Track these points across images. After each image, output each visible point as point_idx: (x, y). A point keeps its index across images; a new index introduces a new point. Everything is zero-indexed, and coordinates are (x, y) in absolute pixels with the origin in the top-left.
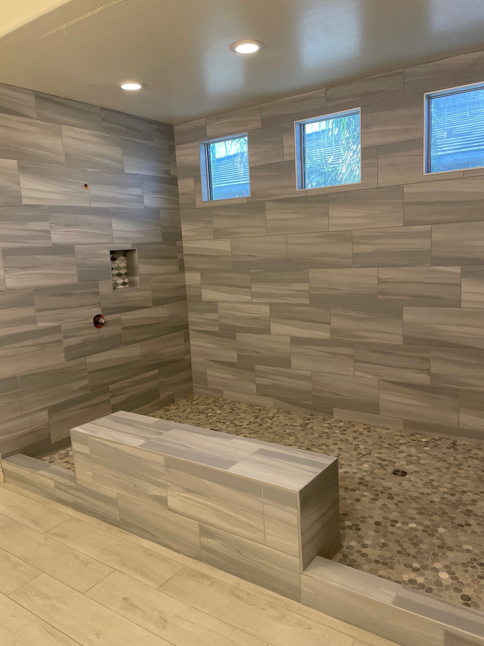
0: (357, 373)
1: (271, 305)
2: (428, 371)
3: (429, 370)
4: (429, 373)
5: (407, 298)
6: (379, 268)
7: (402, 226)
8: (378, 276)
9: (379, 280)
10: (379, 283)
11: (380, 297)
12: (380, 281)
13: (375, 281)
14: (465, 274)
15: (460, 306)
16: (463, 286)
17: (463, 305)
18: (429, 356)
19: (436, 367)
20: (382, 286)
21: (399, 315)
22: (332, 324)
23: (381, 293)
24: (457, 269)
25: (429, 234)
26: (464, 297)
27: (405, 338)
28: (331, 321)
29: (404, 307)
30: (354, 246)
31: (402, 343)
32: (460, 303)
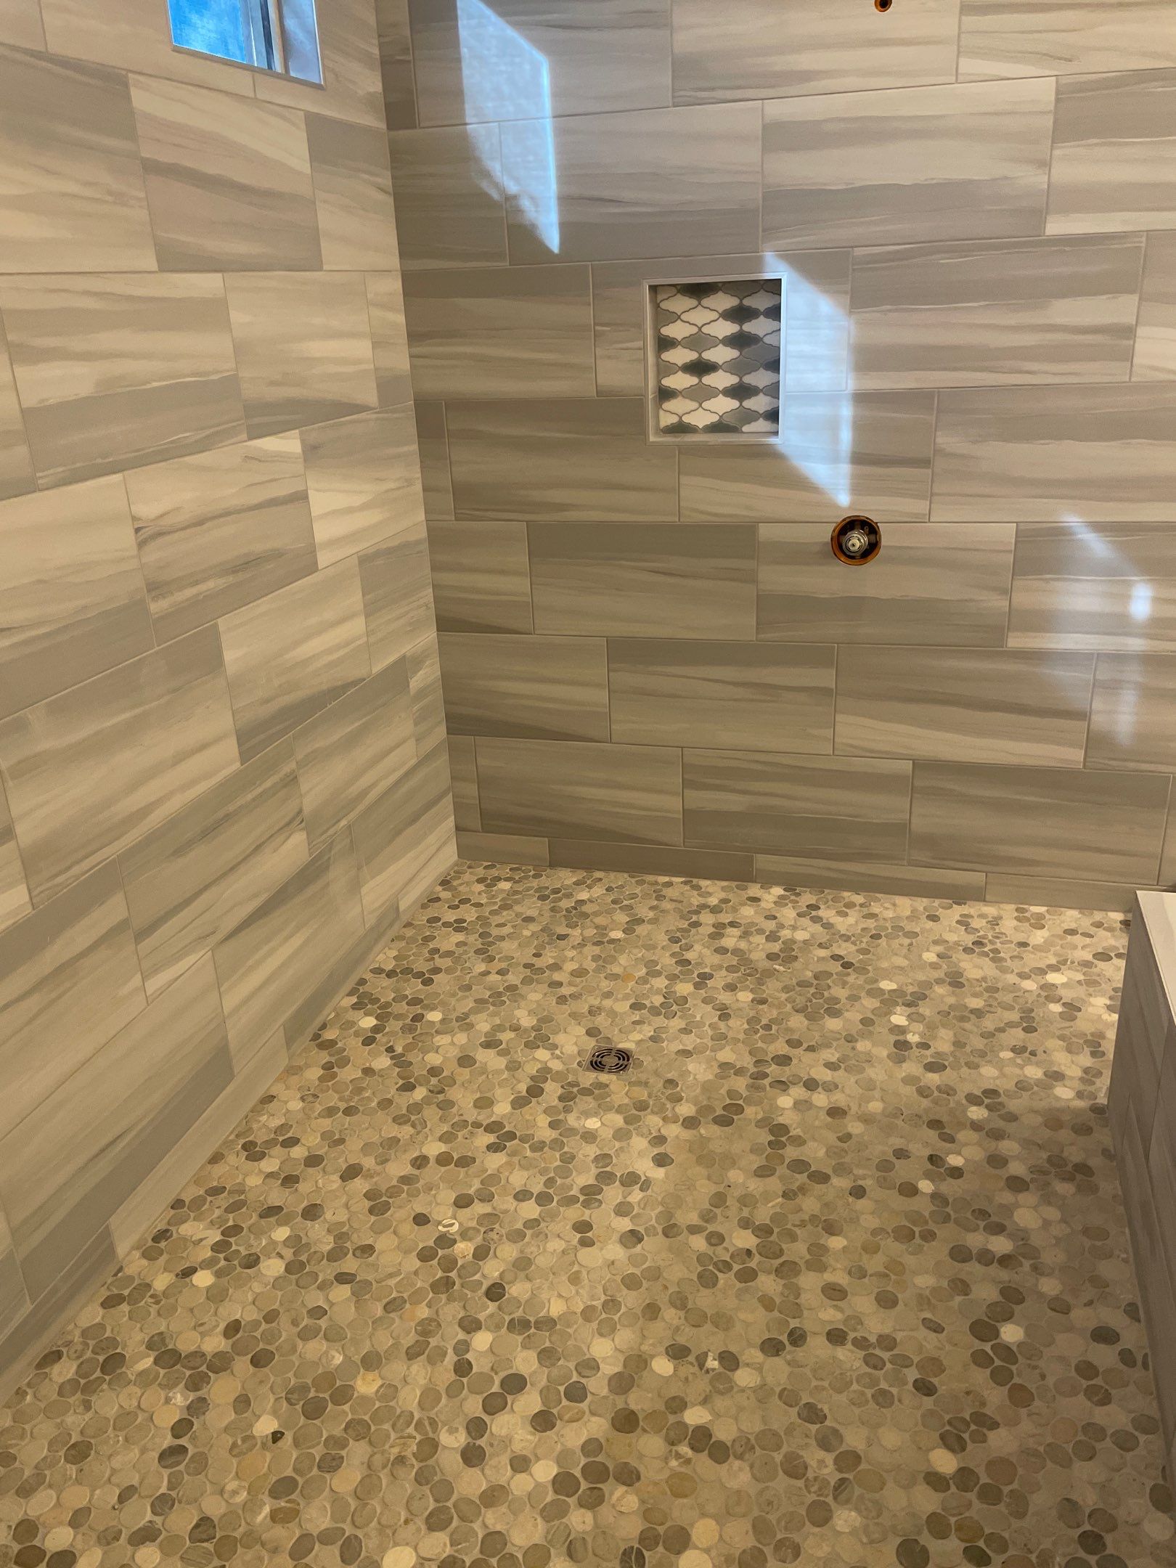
0: (154, 984)
2: (297, 820)
3: (300, 811)
4: (303, 820)
5: (220, 583)
6: (126, 473)
7: (156, 273)
8: (133, 512)
9: (137, 530)
10: (141, 544)
11: (156, 607)
12: (146, 534)
13: (127, 539)
14: (310, 454)
15: (312, 568)
16: (311, 495)
17: (323, 559)
18: (293, 765)
20: (154, 554)
21: (215, 661)
22: (20, 829)
23: (156, 588)
24: (289, 444)
26: (322, 532)
27: (241, 737)
28: (15, 811)
29: (219, 620)
30: (21, 371)
31: (238, 764)
32: (315, 557)
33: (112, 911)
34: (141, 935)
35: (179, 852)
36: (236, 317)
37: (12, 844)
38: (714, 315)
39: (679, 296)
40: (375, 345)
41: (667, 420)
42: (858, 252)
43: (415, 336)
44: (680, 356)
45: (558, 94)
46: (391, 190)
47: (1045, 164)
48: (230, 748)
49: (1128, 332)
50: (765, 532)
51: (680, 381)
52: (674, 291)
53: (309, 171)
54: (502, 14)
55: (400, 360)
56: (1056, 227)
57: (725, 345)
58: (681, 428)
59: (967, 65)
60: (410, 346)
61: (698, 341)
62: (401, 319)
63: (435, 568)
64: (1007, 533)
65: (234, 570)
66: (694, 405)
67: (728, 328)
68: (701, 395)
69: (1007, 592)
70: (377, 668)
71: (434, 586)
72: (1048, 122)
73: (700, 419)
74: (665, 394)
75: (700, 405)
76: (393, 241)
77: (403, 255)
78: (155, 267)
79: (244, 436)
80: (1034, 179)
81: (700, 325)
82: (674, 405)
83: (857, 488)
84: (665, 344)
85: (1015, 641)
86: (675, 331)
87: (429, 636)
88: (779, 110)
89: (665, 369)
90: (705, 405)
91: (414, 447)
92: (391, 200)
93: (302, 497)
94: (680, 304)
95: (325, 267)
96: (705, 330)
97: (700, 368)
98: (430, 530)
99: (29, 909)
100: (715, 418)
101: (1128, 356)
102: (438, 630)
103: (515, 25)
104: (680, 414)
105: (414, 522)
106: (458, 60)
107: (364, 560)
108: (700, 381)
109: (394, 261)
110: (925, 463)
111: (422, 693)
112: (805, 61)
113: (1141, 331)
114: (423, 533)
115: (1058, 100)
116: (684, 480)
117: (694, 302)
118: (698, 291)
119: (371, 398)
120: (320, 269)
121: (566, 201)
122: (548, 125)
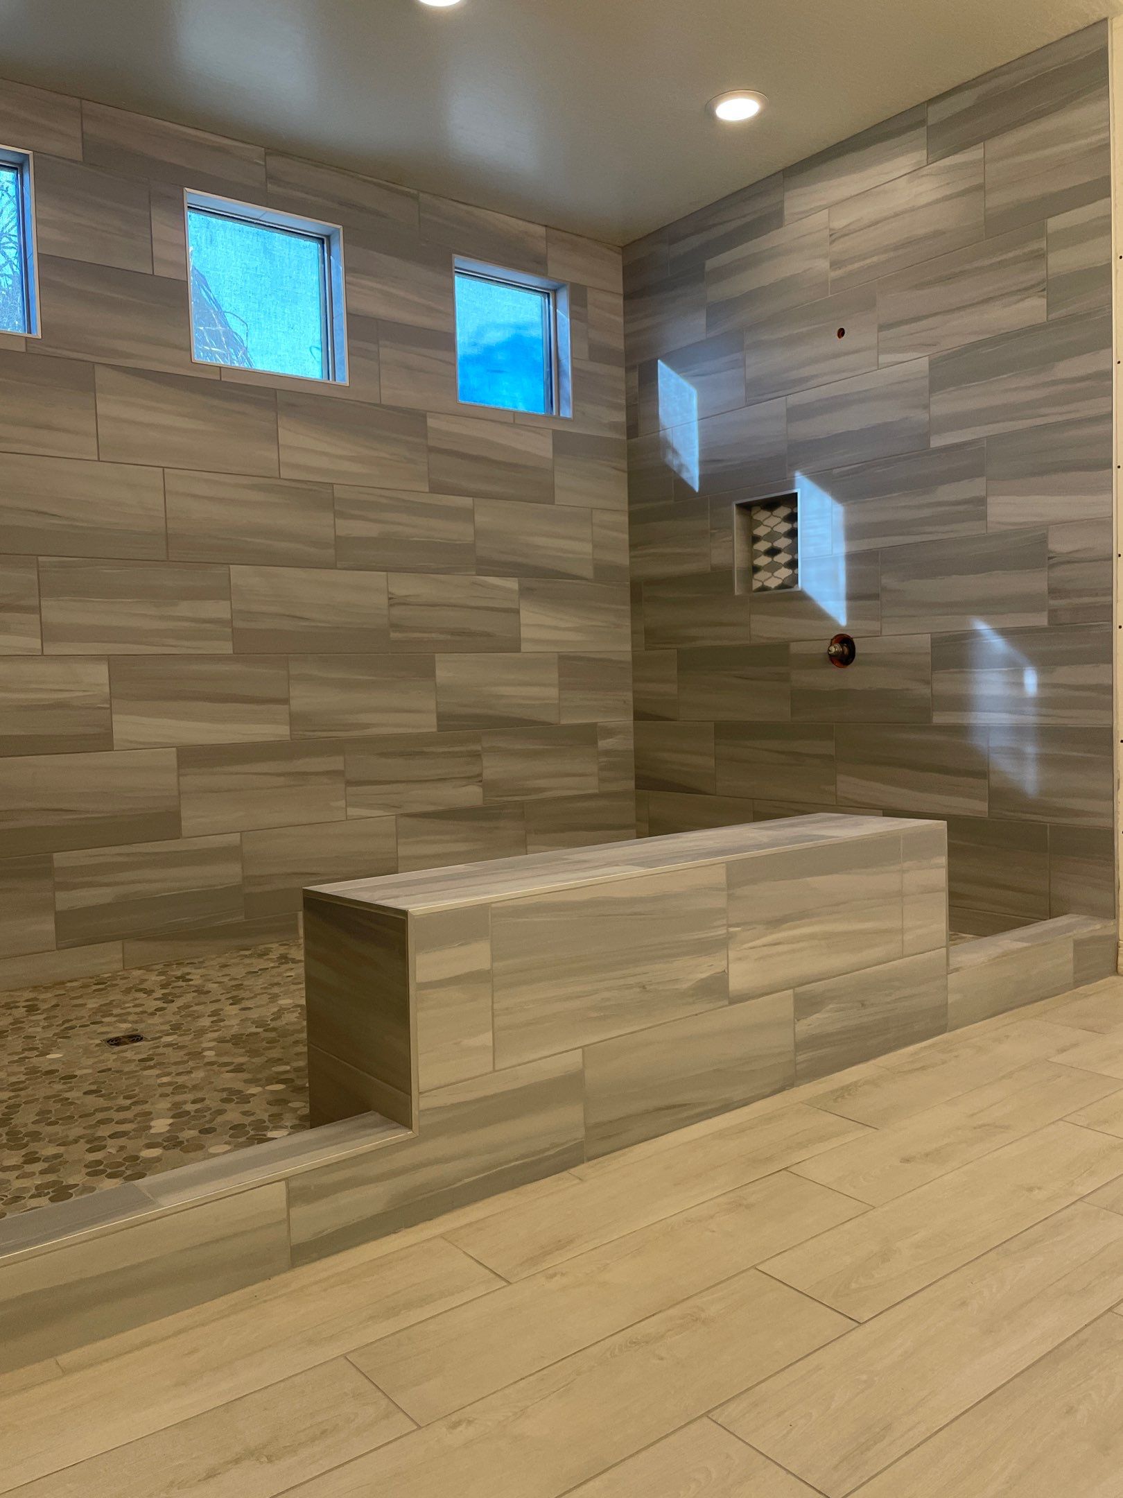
1: (111, 660)
2: (477, 779)
3: (480, 775)
4: (481, 781)
5: (442, 637)
6: (389, 573)
7: (427, 493)
8: (390, 590)
9: (390, 599)
10: (391, 605)
11: (394, 635)
12: (393, 601)
13: (383, 600)
14: (525, 592)
15: (518, 650)
16: (522, 612)
17: (525, 647)
18: (479, 748)
19: (493, 768)
20: (397, 612)
21: (430, 673)
22: (292, 702)
23: (395, 626)
24: (512, 584)
25: (468, 515)
26: (525, 633)
27: (440, 717)
28: (292, 694)
29: (436, 655)
30: (339, 521)
31: (435, 730)
32: (520, 645)
33: (336, 763)
34: (349, 783)
35: (383, 755)
36: (478, 518)
37: (286, 706)
38: (779, 520)
39: (762, 511)
40: (595, 546)
41: (756, 585)
42: (836, 471)
43: (633, 546)
44: (763, 546)
45: (701, 408)
46: (626, 470)
47: (926, 407)
48: (433, 719)
49: (982, 501)
50: (795, 648)
51: (763, 561)
52: (759, 508)
53: (550, 455)
54: (679, 373)
55: (622, 558)
56: (937, 442)
57: (785, 537)
58: (764, 589)
59: (884, 359)
60: (630, 551)
61: (772, 536)
62: (626, 537)
63: (635, 681)
64: (925, 640)
65: (452, 633)
66: (770, 574)
67: (785, 527)
68: (773, 568)
69: (928, 682)
70: (564, 722)
71: (634, 692)
72: (926, 382)
73: (773, 583)
74: (756, 569)
75: (773, 575)
76: (624, 495)
77: (630, 503)
78: (427, 490)
79: (474, 573)
80: (921, 416)
81: (772, 526)
82: (761, 576)
83: (851, 616)
84: (756, 539)
85: (939, 718)
86: (761, 531)
87: (627, 721)
88: (794, 400)
89: (754, 555)
90: (776, 574)
91: (628, 608)
92: (626, 475)
93: (517, 612)
94: (761, 515)
95: (556, 503)
96: (775, 529)
97: (773, 552)
98: (633, 657)
99: (288, 738)
100: (780, 582)
101: (983, 516)
102: (635, 719)
103: (686, 377)
104: (763, 579)
105: (623, 649)
106: (657, 400)
107: (563, 658)
108: (773, 560)
109: (625, 507)
110: (876, 596)
111: (607, 753)
112: (805, 372)
113: (990, 500)
114: (629, 658)
115: (930, 369)
116: (753, 617)
117: (769, 513)
118: (770, 505)
119: (588, 572)
120: (553, 503)
121: (703, 463)
122: (695, 425)
